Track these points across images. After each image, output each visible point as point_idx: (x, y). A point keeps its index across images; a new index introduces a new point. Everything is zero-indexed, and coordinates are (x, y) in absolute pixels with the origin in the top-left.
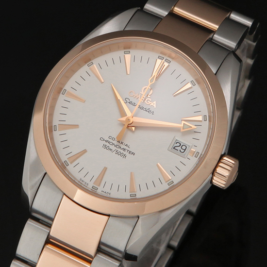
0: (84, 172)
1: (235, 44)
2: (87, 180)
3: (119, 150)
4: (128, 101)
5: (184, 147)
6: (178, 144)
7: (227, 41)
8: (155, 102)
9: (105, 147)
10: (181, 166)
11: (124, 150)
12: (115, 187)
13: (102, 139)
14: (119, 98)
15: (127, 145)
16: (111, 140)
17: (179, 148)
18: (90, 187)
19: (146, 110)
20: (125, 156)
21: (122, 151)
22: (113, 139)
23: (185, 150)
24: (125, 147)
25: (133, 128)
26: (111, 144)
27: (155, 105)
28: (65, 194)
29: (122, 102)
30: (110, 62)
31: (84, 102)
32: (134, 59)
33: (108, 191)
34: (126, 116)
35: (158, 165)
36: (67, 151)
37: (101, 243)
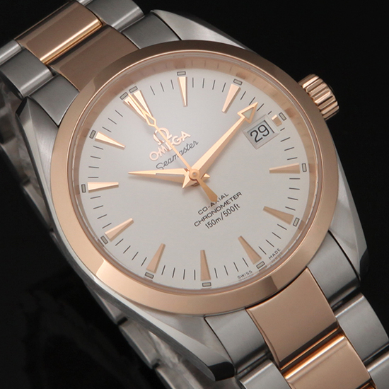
0: (231, 269)
1: (138, 8)
2: (243, 269)
3: (224, 209)
4: (162, 165)
5: (262, 129)
6: (254, 134)
7: (128, 15)
8: (183, 133)
9: (210, 225)
10: (287, 144)
11: (227, 203)
12: (273, 239)
13: (197, 224)
14: (154, 172)
15: (222, 197)
16: (205, 214)
17: (260, 135)
18: (256, 271)
19: (187, 150)
20: (236, 206)
21: (228, 207)
22: (205, 209)
23: (266, 129)
24: (224, 200)
25: (206, 175)
26: (210, 215)
27: (187, 135)
28: (246, 308)
29: (161, 172)
30: (94, 162)
31: (132, 222)
32: (107, 130)
33: (270, 251)
34: (183, 177)
35: (271, 172)
36: (190, 275)
37: (330, 300)
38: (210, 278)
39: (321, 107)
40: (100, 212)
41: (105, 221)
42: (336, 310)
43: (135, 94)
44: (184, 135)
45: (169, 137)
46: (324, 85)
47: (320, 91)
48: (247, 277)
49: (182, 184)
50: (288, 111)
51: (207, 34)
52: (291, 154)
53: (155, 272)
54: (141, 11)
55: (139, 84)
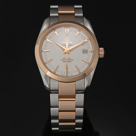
0: (61, 72)
1: (82, 14)
2: (63, 74)
9: (64, 62)
10: (89, 57)
11: (70, 60)
12: (73, 72)
13: (61, 60)
14: (60, 45)
15: (70, 58)
16: (64, 59)
17: (85, 52)
18: (65, 76)
19: (70, 45)
20: (71, 62)
21: (69, 61)
23: (87, 52)
24: (70, 59)
25: (69, 52)
28: (59, 81)
29: (62, 46)
30: (51, 36)
31: (50, 51)
32: (58, 32)
33: (71, 74)
34: (65, 50)
35: (82, 60)
36: (53, 68)
37: (76, 91)
38: (56, 71)
39: (100, 55)
40: (46, 46)
41: (45, 48)
42: (76, 93)
43: (68, 29)
44: (71, 42)
45: (68, 41)
46: (104, 51)
47: (102, 51)
48: (63, 76)
49: (64, 51)
50: (93, 51)
51: (89, 28)
52: (88, 59)
53: (47, 63)
54: (83, 15)
55: (70, 28)
